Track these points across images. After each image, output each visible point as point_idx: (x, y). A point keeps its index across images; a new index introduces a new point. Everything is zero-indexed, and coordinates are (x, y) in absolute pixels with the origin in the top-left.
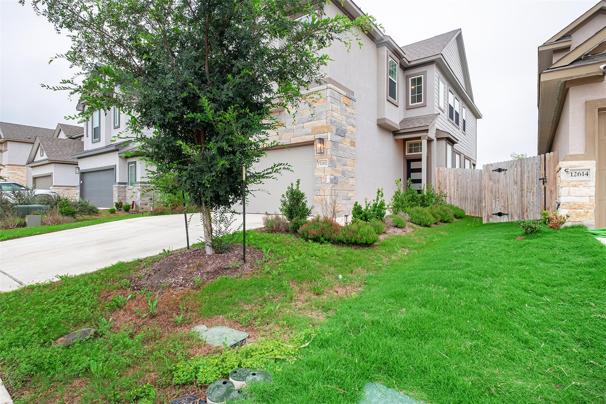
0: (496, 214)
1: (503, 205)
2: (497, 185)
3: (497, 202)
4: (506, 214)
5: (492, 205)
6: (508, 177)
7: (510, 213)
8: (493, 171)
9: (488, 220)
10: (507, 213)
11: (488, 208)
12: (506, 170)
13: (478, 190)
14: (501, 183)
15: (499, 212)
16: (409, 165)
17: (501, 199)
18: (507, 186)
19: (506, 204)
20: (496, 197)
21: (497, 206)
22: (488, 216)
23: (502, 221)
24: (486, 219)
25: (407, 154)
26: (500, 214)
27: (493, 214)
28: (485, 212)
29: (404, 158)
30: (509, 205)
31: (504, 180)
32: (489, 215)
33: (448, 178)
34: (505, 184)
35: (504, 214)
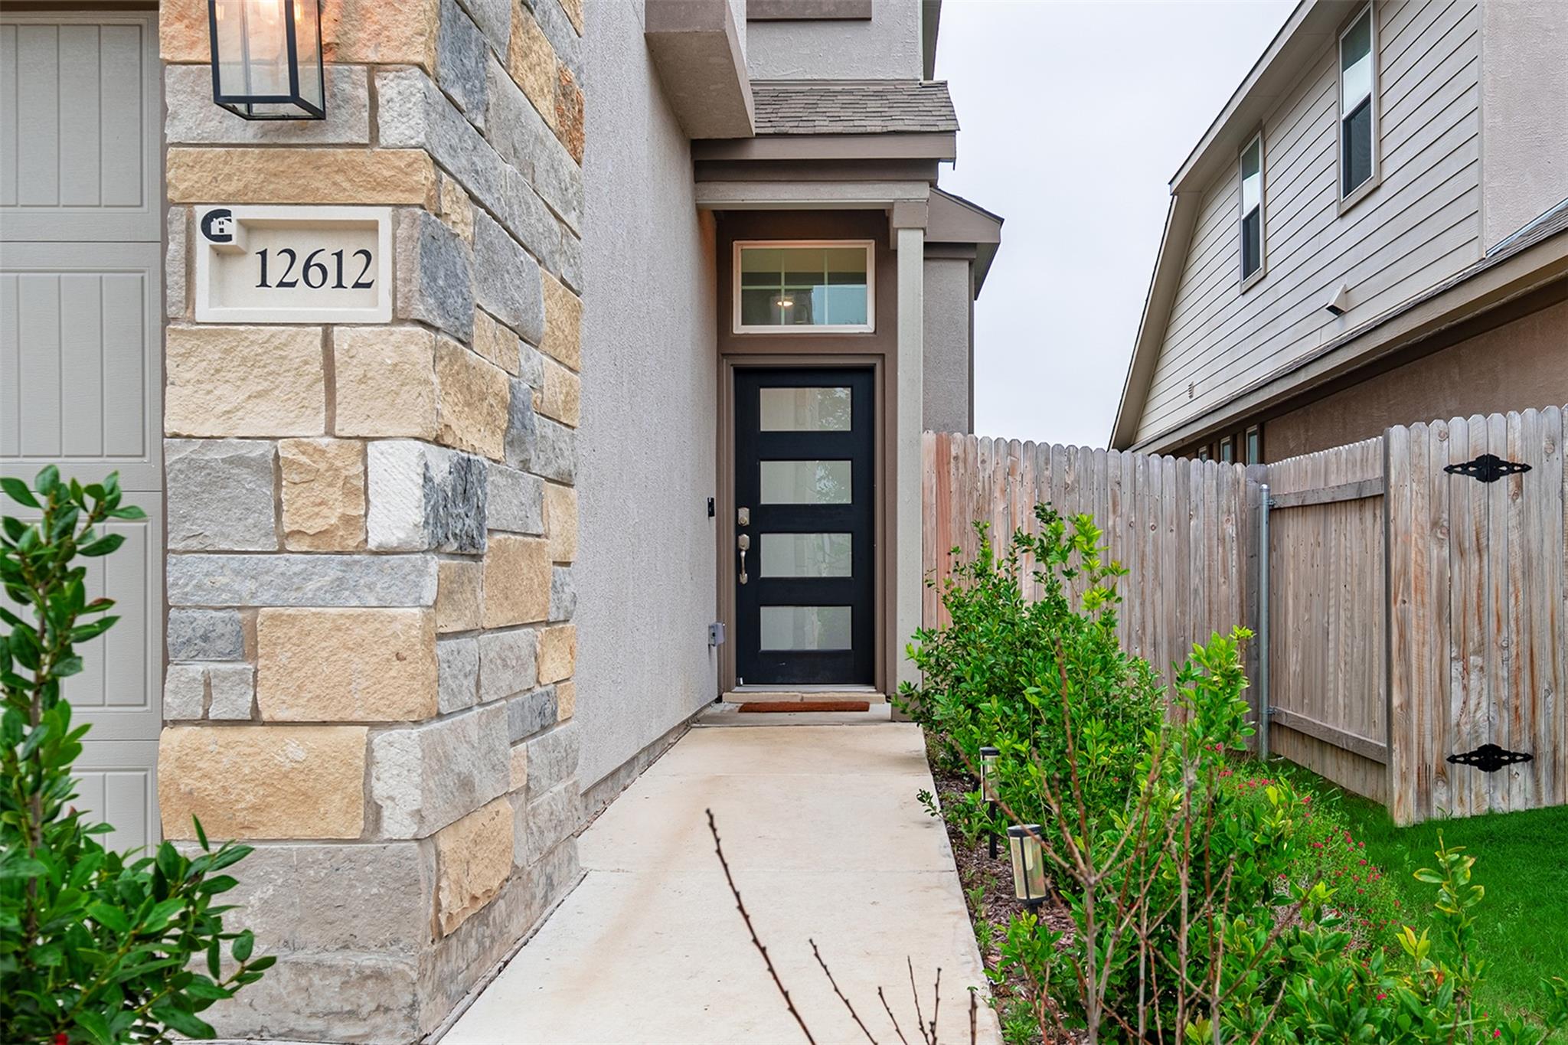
0: (1467, 759)
1: (1504, 693)
2: (1476, 567)
3: (1474, 676)
4: (1527, 758)
5: (1443, 699)
6: (1534, 511)
7: (1545, 747)
8: (1450, 469)
9: (1424, 797)
10: (1525, 748)
11: (1423, 720)
12: (1525, 468)
13: (1170, 585)
14: (1497, 546)
15: (1485, 741)
16: (746, 411)
17: (1497, 657)
18: (1527, 574)
19: (1525, 688)
20: (1471, 646)
21: (1472, 703)
22: (1424, 770)
23: (1501, 806)
24: (1411, 795)
25: (739, 328)
26: (1490, 759)
27: (1453, 759)
28: (1407, 747)
29: (722, 355)
30: (1541, 694)
31: (1515, 536)
32: (1427, 768)
33: (1000, 507)
34: (1517, 561)
35: (1513, 758)
